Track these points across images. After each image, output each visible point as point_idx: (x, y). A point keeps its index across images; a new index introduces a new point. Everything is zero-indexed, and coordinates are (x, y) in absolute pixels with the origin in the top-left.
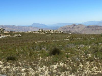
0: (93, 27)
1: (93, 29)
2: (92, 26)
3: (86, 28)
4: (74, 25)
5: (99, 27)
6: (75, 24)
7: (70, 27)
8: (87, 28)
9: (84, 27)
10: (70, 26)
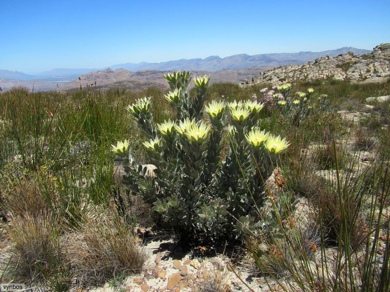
0: (149, 73)
1: (149, 77)
2: (147, 72)
3: (134, 77)
4: (109, 71)
5: (159, 74)
6: (109, 69)
7: (101, 75)
8: (137, 76)
9: (128, 74)
10: (100, 73)
